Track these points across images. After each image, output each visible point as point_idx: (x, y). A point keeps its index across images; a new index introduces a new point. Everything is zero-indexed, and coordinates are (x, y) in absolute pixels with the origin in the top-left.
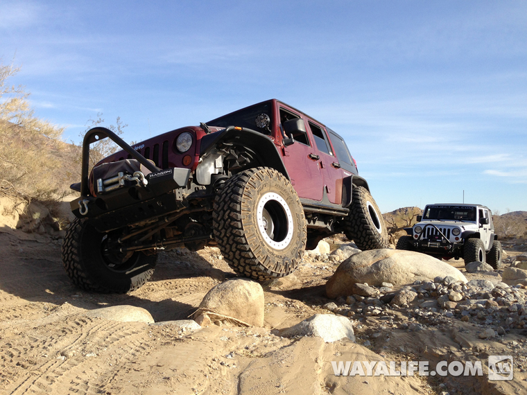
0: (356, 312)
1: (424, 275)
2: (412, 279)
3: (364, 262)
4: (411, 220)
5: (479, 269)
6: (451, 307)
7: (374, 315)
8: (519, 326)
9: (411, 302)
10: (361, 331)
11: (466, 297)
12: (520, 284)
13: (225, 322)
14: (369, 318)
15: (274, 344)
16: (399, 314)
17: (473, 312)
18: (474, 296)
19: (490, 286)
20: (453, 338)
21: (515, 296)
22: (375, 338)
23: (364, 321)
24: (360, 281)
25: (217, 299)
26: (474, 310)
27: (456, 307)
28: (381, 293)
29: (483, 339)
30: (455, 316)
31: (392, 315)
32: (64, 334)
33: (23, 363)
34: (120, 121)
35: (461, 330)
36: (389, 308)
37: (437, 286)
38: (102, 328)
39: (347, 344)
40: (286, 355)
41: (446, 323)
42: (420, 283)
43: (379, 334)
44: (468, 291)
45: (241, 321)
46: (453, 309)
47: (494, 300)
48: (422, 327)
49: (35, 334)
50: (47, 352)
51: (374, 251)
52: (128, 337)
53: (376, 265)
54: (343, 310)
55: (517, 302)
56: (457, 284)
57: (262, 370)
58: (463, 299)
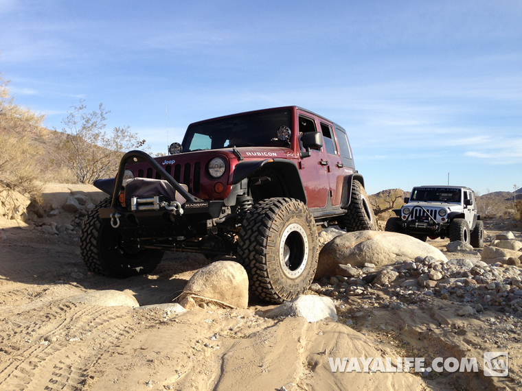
0: (339, 292)
1: (405, 255)
2: (394, 259)
3: (347, 244)
4: (393, 202)
5: (459, 248)
6: (431, 286)
7: (356, 295)
8: (497, 303)
9: (392, 282)
10: (344, 310)
11: (445, 275)
12: (498, 263)
13: (210, 304)
14: (352, 297)
15: (258, 325)
16: (381, 293)
17: (453, 291)
18: (454, 275)
19: (469, 264)
20: (432, 316)
21: (493, 274)
22: (357, 317)
23: (346, 301)
24: (343, 262)
25: (201, 282)
26: (453, 288)
27: (436, 286)
28: (364, 273)
29: (462, 316)
30: (435, 294)
31: (374, 294)
32: (47, 319)
33: (6, 349)
34: (103, 107)
35: (441, 308)
36: (371, 288)
37: (417, 266)
38: (87, 313)
39: (329, 323)
40: (269, 336)
41: (425, 301)
42: (401, 263)
43: (361, 313)
44: (447, 270)
45: (225, 304)
46: (432, 287)
47: (473, 278)
48: (402, 306)
49: (19, 320)
50: (30, 338)
51: (357, 233)
52: (112, 321)
53: (359, 247)
54: (327, 290)
55: (495, 280)
56: (437, 263)
57: (245, 350)
58: (443, 278)
